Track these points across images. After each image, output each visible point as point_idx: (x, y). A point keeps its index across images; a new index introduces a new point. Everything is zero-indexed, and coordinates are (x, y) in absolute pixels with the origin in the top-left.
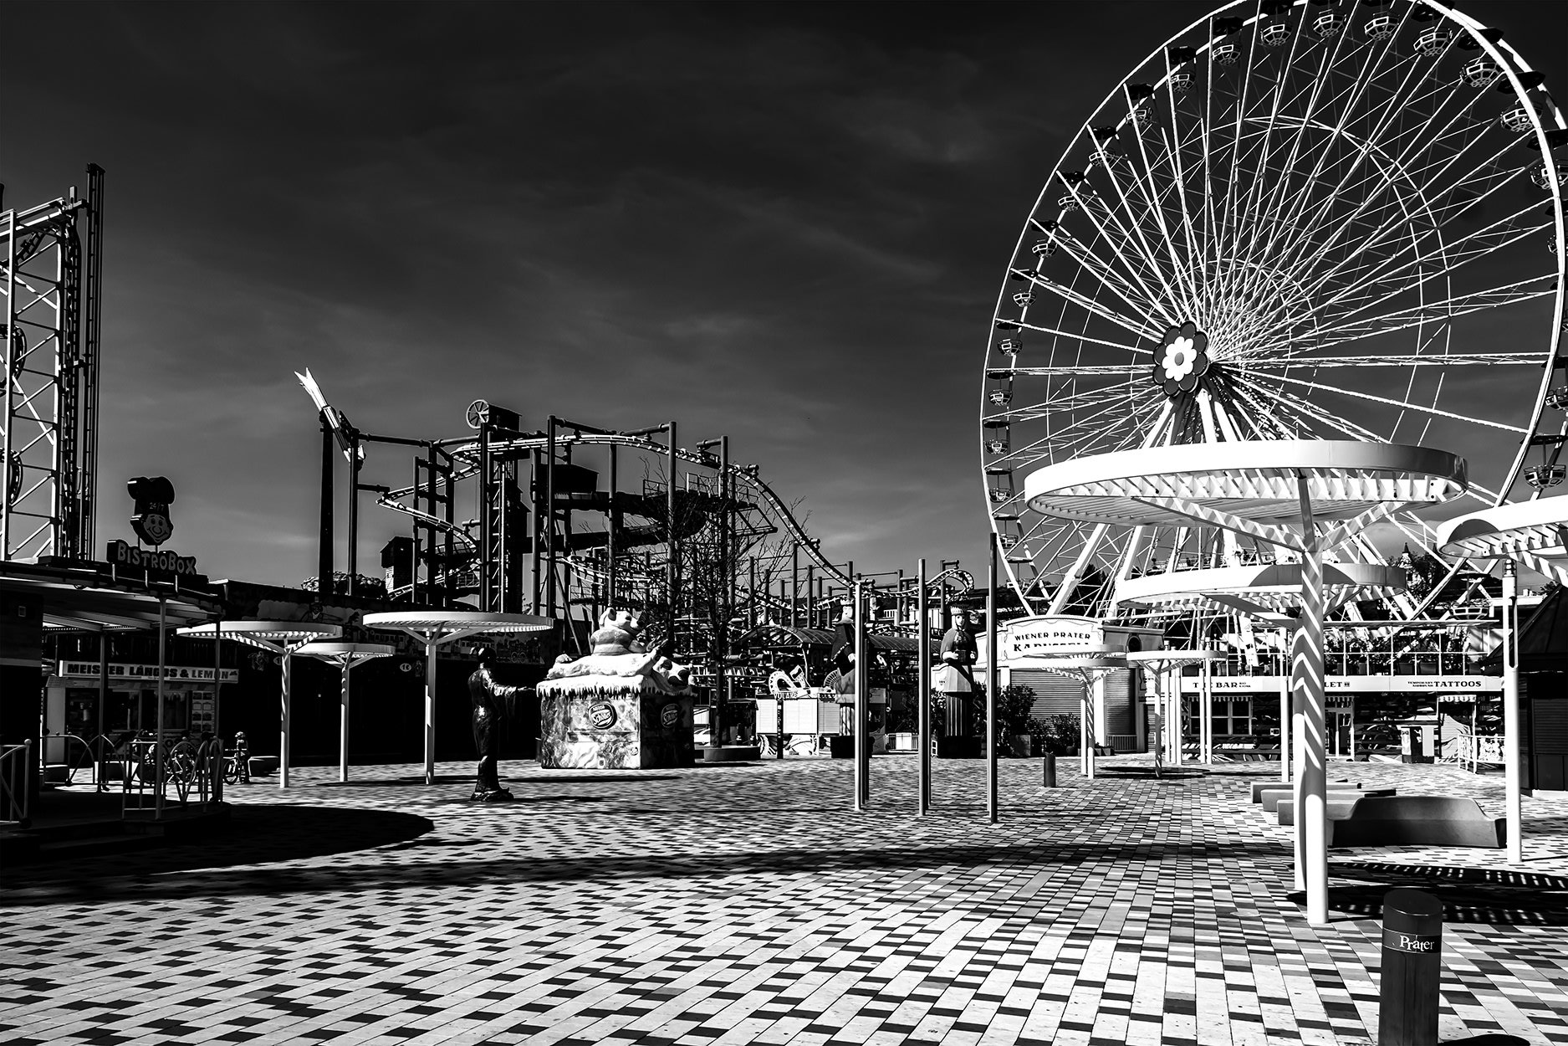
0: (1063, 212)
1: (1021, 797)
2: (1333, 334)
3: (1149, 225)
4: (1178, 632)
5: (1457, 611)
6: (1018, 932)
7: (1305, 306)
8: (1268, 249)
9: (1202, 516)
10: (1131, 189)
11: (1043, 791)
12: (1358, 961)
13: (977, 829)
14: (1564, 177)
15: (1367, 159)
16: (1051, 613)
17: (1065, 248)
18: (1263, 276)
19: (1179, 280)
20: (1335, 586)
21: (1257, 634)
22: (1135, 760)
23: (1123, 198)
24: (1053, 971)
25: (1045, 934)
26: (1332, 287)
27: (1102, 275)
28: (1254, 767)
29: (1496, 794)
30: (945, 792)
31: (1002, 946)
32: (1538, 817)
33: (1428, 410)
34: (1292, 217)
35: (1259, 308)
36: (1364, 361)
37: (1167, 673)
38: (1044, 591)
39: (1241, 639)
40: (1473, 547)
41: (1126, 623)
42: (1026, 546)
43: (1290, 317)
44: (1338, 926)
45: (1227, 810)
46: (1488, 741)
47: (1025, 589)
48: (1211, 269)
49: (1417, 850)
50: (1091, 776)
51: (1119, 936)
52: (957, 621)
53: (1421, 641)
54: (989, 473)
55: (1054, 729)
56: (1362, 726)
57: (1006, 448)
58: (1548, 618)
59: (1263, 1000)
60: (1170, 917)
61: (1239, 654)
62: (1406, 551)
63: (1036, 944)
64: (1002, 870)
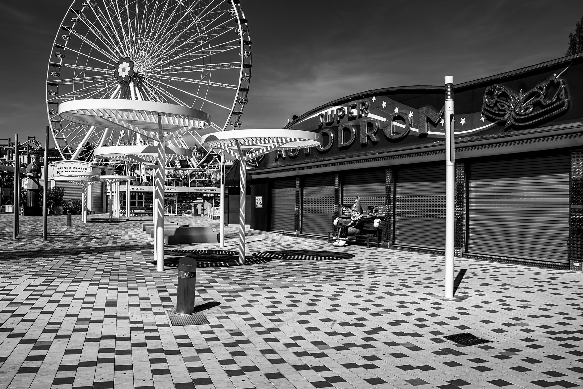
0: (84, 8)
1: (57, 230)
2: (176, 69)
3: (116, 20)
4: (119, 169)
5: (210, 166)
6: (51, 282)
7: (167, 59)
8: (156, 37)
9: (125, 126)
10: (110, 5)
11: (66, 228)
12: (172, 282)
13: (38, 243)
14: (244, 33)
15: (188, 14)
16: (72, 159)
17: (84, 21)
18: (154, 46)
19: (125, 42)
20: (169, 154)
21: (147, 171)
22: (103, 216)
23: (106, 8)
24: (64, 296)
25: (62, 282)
26: (176, 53)
27: (97, 35)
28: (144, 218)
29: (218, 226)
30: (25, 229)
31: (44, 288)
32: (230, 233)
33: (203, 99)
34: (164, 27)
35: (152, 56)
36: (185, 80)
37: (115, 184)
38: (70, 151)
39: (142, 172)
40: (212, 145)
41: (101, 165)
42: (63, 133)
43: (162, 61)
44: (167, 271)
45: (134, 233)
46: (217, 209)
47: (62, 150)
48: (136, 40)
49: (194, 245)
50: (85, 222)
51: (91, 281)
52: (33, 160)
53: (199, 175)
54: (49, 103)
55: (72, 204)
56: (179, 204)
57: (57, 94)
58: (234, 169)
59: (140, 299)
60: (111, 272)
61: (141, 178)
62: (196, 145)
63: (58, 286)
64: (47, 259)
